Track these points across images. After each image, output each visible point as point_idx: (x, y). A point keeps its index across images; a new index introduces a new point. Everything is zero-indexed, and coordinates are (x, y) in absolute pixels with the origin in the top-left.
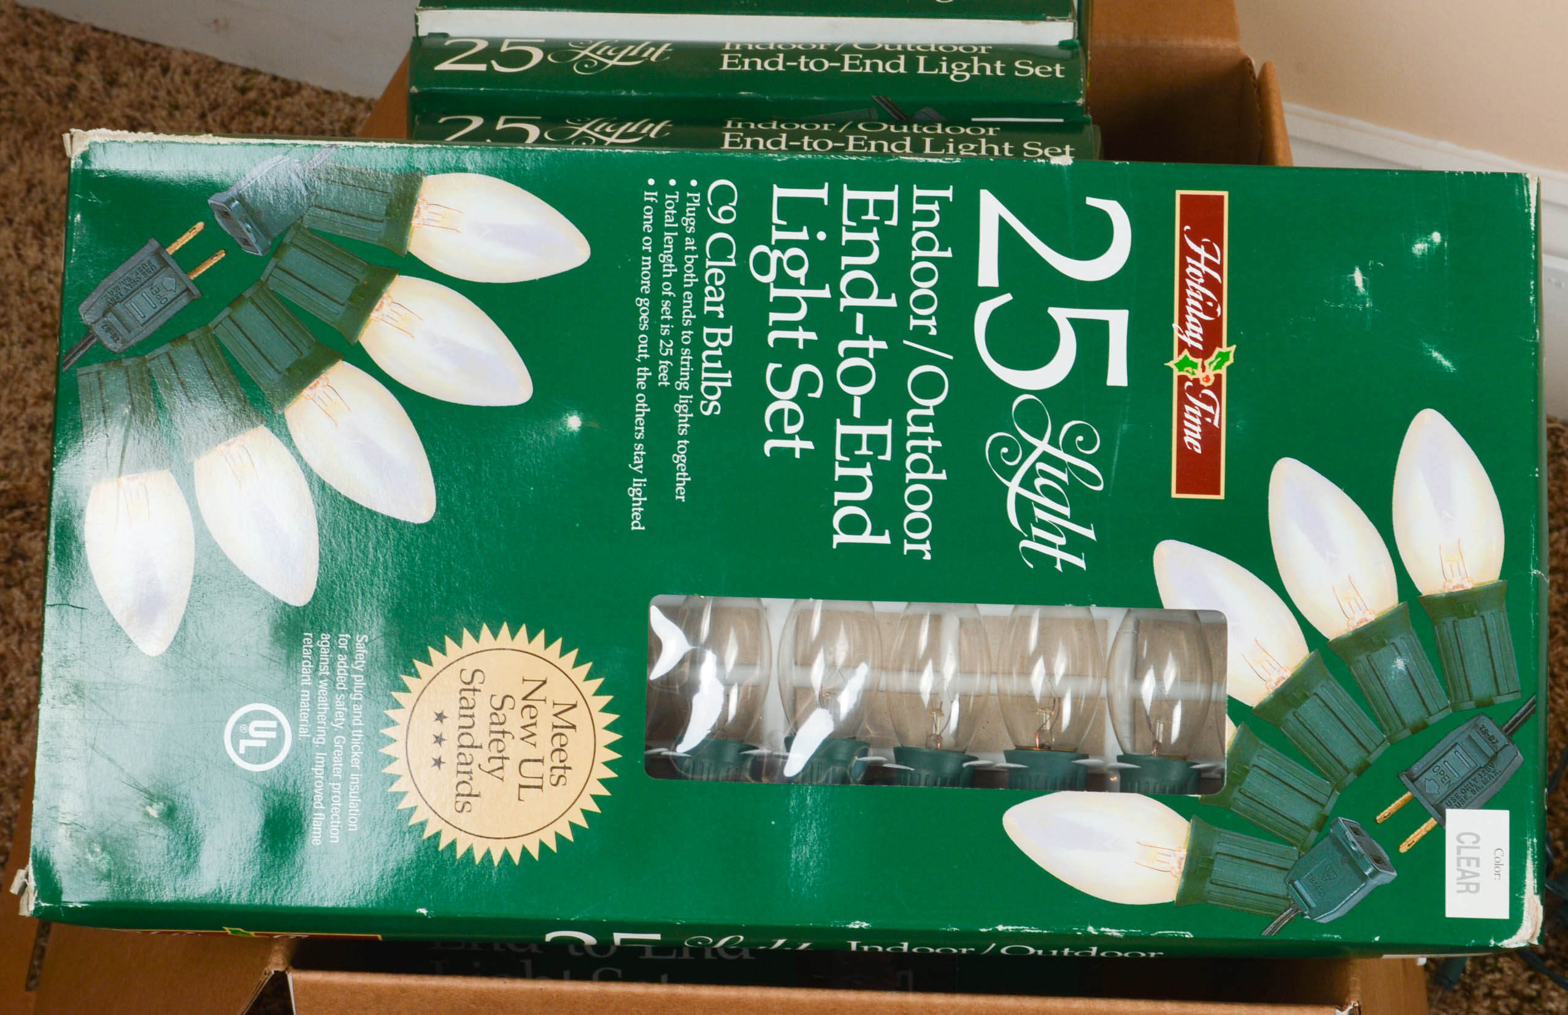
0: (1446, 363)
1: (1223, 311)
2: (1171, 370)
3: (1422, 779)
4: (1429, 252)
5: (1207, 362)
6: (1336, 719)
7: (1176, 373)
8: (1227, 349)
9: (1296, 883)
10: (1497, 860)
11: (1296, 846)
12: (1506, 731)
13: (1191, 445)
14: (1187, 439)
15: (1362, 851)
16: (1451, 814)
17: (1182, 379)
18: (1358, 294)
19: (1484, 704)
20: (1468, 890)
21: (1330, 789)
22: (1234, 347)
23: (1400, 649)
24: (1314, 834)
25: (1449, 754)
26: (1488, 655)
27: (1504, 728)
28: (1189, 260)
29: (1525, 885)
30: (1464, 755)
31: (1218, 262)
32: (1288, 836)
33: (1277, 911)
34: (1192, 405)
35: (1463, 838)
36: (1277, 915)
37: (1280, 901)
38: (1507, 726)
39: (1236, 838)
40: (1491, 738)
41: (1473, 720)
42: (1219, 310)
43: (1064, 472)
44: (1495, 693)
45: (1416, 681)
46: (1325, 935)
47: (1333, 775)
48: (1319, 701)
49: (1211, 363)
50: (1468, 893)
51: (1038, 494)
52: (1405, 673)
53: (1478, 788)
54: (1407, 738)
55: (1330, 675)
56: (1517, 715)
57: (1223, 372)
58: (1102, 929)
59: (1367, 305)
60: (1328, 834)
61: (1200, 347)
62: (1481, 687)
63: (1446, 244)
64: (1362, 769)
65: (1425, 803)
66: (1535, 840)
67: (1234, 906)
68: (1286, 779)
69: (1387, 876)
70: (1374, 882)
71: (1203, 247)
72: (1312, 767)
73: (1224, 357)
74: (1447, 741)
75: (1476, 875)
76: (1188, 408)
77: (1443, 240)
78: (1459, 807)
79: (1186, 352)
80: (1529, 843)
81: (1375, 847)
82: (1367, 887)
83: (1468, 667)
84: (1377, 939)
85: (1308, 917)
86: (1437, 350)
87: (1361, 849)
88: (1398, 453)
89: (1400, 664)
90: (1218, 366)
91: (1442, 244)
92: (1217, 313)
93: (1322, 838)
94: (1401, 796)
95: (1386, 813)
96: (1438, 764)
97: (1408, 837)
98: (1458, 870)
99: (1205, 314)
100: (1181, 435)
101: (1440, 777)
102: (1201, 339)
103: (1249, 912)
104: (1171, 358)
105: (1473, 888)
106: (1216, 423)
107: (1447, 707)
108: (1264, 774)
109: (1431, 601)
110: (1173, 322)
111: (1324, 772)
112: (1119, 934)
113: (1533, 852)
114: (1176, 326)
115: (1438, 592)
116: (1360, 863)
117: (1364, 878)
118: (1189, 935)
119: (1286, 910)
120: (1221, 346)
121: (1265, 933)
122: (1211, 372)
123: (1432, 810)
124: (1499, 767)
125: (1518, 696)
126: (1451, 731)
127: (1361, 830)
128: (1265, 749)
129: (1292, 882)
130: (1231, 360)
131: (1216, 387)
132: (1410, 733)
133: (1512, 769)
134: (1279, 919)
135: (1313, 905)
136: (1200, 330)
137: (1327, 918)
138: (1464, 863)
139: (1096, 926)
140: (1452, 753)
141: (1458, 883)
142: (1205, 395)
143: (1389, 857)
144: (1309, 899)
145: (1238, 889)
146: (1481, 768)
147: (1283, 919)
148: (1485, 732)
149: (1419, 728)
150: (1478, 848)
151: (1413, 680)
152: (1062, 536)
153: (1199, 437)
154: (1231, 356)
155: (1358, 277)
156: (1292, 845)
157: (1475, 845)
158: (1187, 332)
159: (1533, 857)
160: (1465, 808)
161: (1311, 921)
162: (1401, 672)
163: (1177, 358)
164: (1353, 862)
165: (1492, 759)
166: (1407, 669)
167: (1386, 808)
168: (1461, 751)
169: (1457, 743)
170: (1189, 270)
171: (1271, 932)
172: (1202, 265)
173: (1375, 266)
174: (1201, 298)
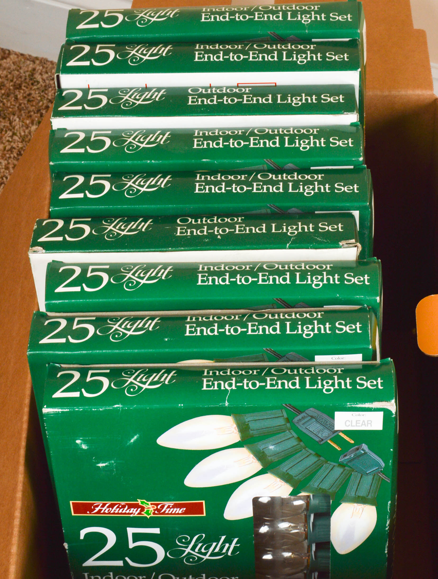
0: (135, 437)
1: (123, 503)
2: (150, 517)
3: (322, 438)
4: (86, 444)
5: (146, 507)
6: (297, 465)
7: (152, 515)
8: (139, 502)
9: (367, 472)
10: (357, 415)
11: (352, 473)
12: (299, 413)
13: (182, 511)
14: (180, 512)
15: (354, 453)
16: (336, 428)
17: (154, 513)
18: (109, 465)
19: (288, 420)
20: (371, 424)
21: (327, 464)
22: (138, 500)
23: (265, 447)
24: (346, 468)
25: (310, 430)
26: (266, 420)
27: (298, 414)
28: (102, 512)
29: (368, 407)
30: (310, 426)
31: (101, 504)
32: (347, 475)
33: (379, 479)
34: (165, 511)
35: (347, 425)
36: (381, 479)
37: (375, 477)
38: (297, 413)
39: (349, 490)
40: (303, 418)
41: (296, 424)
42: (123, 504)
43: (198, 545)
44: (283, 417)
45: (278, 442)
46: (390, 465)
47: (322, 464)
48: (289, 470)
49: (146, 506)
50: (372, 424)
51: (208, 551)
52: (275, 445)
53: (325, 421)
54: (304, 443)
55: (278, 467)
56: (292, 410)
57: (149, 503)
58: (387, 526)
59: (113, 462)
60: (347, 464)
61: (139, 509)
62: (281, 422)
63: (81, 438)
64: (318, 455)
65: (332, 436)
66: (348, 404)
67: (378, 490)
68: (324, 476)
69: (364, 446)
70: (367, 450)
71: (96, 508)
72: (318, 470)
73: (142, 503)
74: (305, 431)
75: (364, 421)
76: (167, 512)
77: (79, 439)
78: (334, 426)
79: (143, 513)
80: (349, 406)
81: (352, 450)
82: (369, 452)
83: (270, 426)
84: (392, 450)
85: (382, 470)
86: (130, 440)
87: (353, 454)
88: (177, 449)
89: (272, 447)
90: (148, 504)
91: (81, 440)
92: (124, 505)
93: (348, 465)
94: (330, 444)
95: (337, 448)
96: (315, 433)
97: (347, 441)
98: (361, 426)
99: (125, 508)
100: (178, 514)
101: (321, 432)
102: (136, 509)
103: (380, 485)
104: (146, 517)
105: (369, 422)
106: (172, 504)
107: (290, 432)
108: (321, 483)
109: (242, 437)
110: (130, 517)
111: (320, 467)
112: (389, 521)
113: (354, 404)
114: (131, 516)
115: (239, 435)
116: (358, 455)
117: (365, 453)
118: (390, 502)
119: (379, 476)
120: (139, 503)
121: (389, 481)
122: (150, 506)
123: (336, 434)
124: (316, 415)
125: (283, 411)
126: (300, 430)
127: (344, 455)
128: (311, 484)
129: (367, 474)
130: (144, 501)
131: (157, 505)
132: (302, 442)
133: (316, 411)
134: (383, 478)
135: (377, 468)
136: (132, 509)
137: (382, 464)
138: (358, 425)
139: (386, 527)
140: (310, 429)
141: (368, 426)
142: (160, 508)
143: (356, 446)
144: (374, 469)
145: (370, 489)
146: (316, 420)
147: (383, 477)
148: (300, 420)
149: (299, 440)
150: (352, 421)
151: (278, 443)
152: (225, 545)
153: (179, 509)
154: (142, 500)
155: (101, 465)
156: (351, 474)
157: (351, 421)
158: (134, 513)
159: (355, 404)
160: (334, 425)
161: (384, 468)
162: (275, 447)
163: (146, 515)
164: (358, 457)
165: (312, 417)
166: (274, 445)
167: (335, 448)
168: (308, 427)
169: (306, 428)
170: (106, 512)
171: (389, 480)
172: (104, 509)
173: (94, 459)
174: (118, 509)
